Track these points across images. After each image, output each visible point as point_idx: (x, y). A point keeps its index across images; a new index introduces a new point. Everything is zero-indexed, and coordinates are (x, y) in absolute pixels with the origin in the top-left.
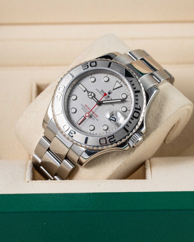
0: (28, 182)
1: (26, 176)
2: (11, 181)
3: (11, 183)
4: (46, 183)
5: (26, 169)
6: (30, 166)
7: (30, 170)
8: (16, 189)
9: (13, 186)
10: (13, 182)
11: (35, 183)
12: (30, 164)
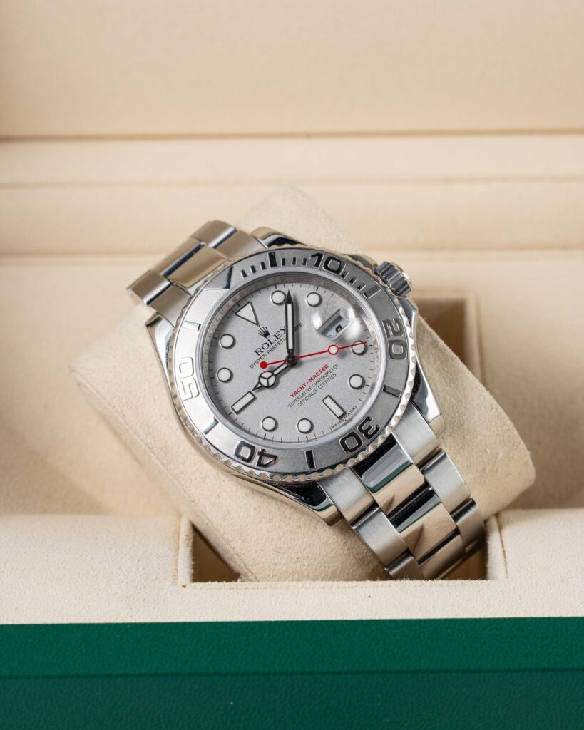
0: (184, 586)
1: (177, 570)
2: (138, 583)
3: (139, 588)
4: (231, 588)
5: (177, 549)
6: (187, 540)
7: (188, 551)
8: (154, 608)
9: (144, 600)
10: (145, 587)
11: (201, 588)
12: (185, 534)
